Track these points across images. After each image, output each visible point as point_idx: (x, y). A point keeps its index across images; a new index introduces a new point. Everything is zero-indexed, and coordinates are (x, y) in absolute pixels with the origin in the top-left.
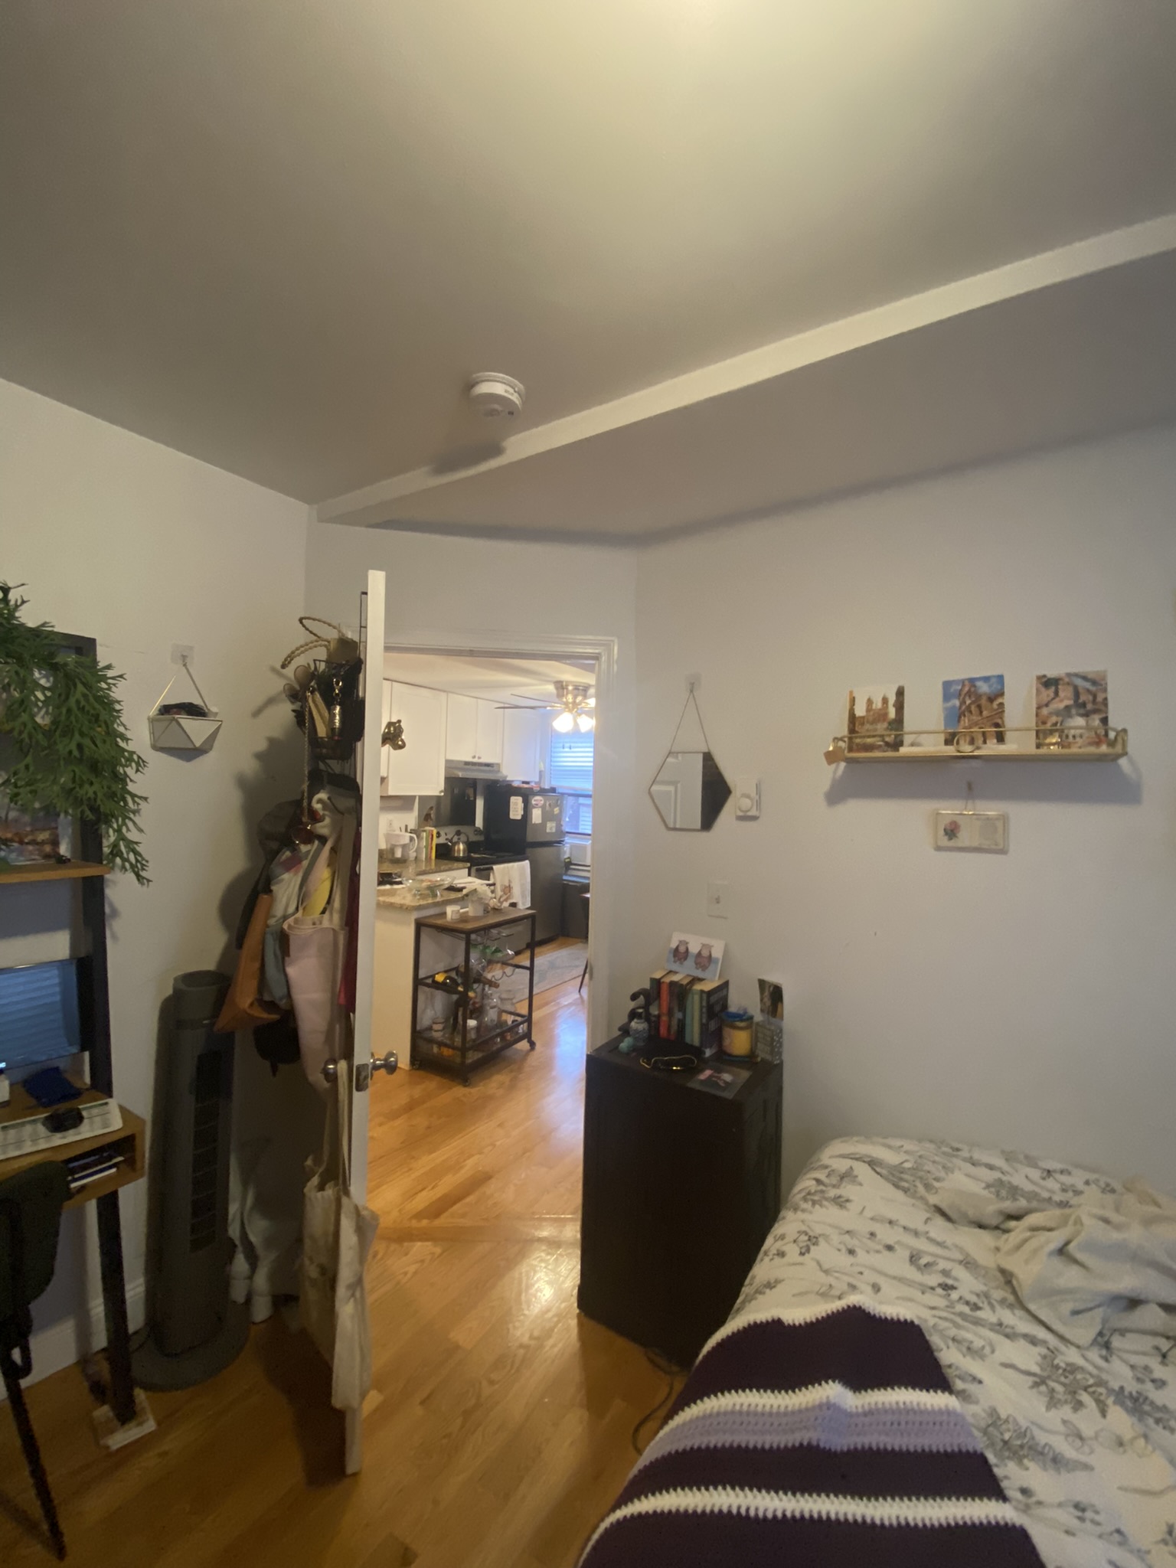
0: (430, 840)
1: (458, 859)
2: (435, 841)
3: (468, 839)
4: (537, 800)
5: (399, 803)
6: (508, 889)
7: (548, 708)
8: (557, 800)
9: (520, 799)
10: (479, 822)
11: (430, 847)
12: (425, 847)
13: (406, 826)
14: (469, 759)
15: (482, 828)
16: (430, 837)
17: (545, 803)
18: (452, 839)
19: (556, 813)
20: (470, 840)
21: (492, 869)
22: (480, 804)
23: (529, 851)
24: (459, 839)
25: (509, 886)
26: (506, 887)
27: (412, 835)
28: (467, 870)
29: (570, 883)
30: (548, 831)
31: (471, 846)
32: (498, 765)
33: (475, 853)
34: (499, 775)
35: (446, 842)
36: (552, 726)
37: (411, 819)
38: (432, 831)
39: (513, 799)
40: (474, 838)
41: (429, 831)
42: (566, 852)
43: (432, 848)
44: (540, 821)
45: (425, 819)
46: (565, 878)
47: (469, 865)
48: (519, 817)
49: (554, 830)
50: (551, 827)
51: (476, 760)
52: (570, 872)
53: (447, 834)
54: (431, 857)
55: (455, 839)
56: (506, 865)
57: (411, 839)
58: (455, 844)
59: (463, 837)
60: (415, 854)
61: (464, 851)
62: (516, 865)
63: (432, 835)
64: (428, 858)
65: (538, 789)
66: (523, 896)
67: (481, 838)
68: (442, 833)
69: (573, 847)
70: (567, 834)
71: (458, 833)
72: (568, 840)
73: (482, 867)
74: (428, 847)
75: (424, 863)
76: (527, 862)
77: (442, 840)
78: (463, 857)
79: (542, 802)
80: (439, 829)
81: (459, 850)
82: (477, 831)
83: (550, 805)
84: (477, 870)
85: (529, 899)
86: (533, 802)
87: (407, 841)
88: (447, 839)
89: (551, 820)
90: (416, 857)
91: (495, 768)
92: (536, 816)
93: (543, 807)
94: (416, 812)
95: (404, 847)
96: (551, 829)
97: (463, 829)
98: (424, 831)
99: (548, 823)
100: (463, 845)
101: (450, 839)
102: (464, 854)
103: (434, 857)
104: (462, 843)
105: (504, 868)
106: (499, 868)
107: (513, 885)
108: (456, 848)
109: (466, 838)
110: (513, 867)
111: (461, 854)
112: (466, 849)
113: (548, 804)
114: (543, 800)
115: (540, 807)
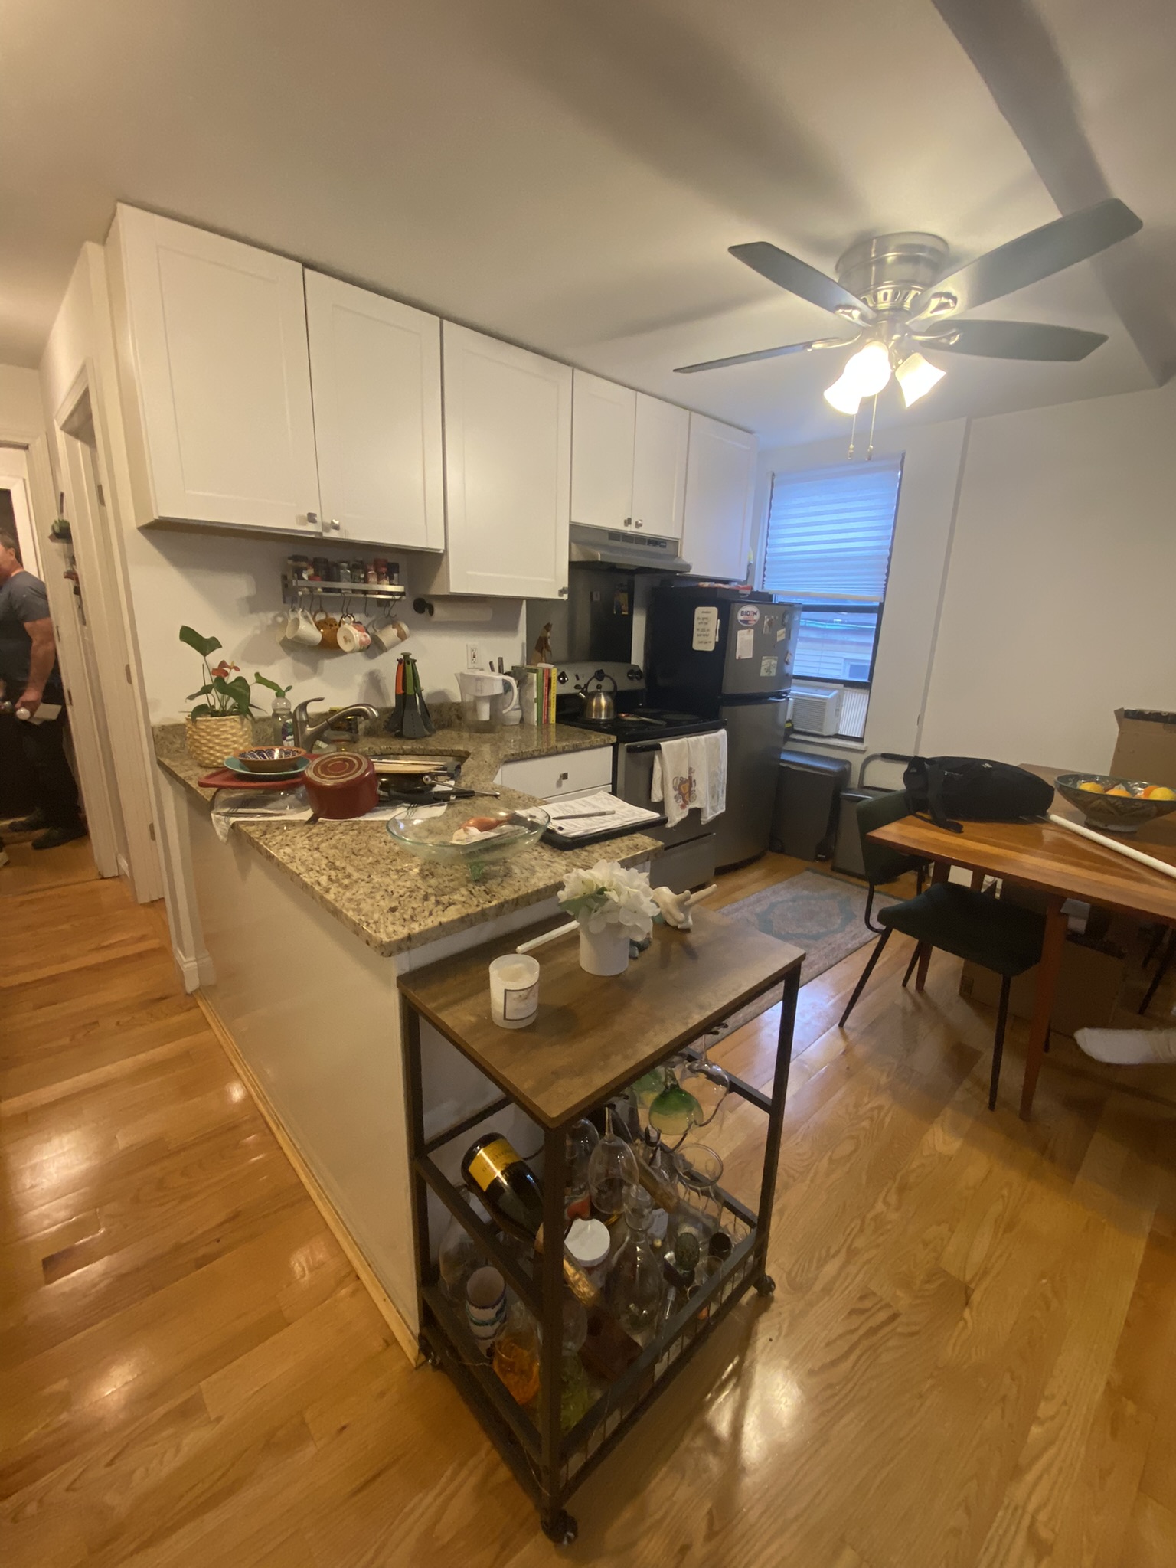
0: (545, 688)
1: (596, 726)
2: (556, 689)
3: (615, 687)
4: (748, 612)
5: (485, 614)
6: (687, 784)
7: (817, 346)
8: (784, 617)
9: (714, 611)
10: (637, 657)
11: (545, 701)
12: (536, 700)
13: (501, 660)
14: (618, 526)
15: (642, 669)
16: (546, 682)
17: (762, 619)
18: (586, 686)
19: (778, 639)
20: (619, 689)
21: (658, 748)
22: (639, 623)
23: (726, 712)
24: (599, 687)
25: (690, 778)
26: (683, 781)
27: (507, 678)
28: (611, 748)
29: (794, 768)
30: (763, 673)
31: (621, 701)
32: (675, 543)
33: (629, 712)
34: (676, 561)
35: (574, 691)
36: (822, 395)
37: (512, 648)
38: (549, 670)
39: (699, 611)
40: (625, 685)
41: (543, 670)
42: (788, 710)
43: (549, 704)
44: (750, 656)
45: (538, 646)
46: (784, 757)
47: (614, 739)
48: (711, 648)
49: (773, 673)
50: (768, 666)
51: (631, 529)
52: (790, 746)
53: (577, 678)
54: (547, 721)
55: (591, 688)
56: (684, 740)
57: (507, 687)
58: (592, 695)
59: (607, 685)
60: (518, 714)
61: (608, 708)
62: (702, 738)
63: (550, 680)
64: (543, 721)
65: (748, 592)
66: (713, 794)
67: (639, 685)
68: (570, 676)
69: (800, 701)
70: (794, 681)
71: (600, 675)
72: (795, 691)
73: (639, 744)
74: (543, 702)
75: (535, 731)
76: (723, 732)
77: (568, 688)
78: (606, 722)
79: (756, 617)
80: (563, 669)
81: (599, 708)
82: (634, 673)
83: (770, 623)
84: (630, 750)
85: (723, 798)
86: (740, 617)
87: (498, 689)
88: (577, 687)
89: (769, 654)
90: (522, 720)
91: (670, 547)
92: (744, 643)
93: (757, 628)
94: (522, 635)
95: (494, 700)
96: (768, 670)
97: (608, 667)
98: (535, 671)
99: (764, 658)
100: (606, 699)
101: (583, 686)
102: (607, 715)
103: (554, 722)
104: (604, 695)
105: (682, 745)
106: (671, 745)
107: (695, 777)
108: (594, 704)
109: (613, 685)
110: (697, 742)
111: (601, 716)
112: (612, 706)
113: (765, 623)
114: (756, 614)
115: (751, 628)
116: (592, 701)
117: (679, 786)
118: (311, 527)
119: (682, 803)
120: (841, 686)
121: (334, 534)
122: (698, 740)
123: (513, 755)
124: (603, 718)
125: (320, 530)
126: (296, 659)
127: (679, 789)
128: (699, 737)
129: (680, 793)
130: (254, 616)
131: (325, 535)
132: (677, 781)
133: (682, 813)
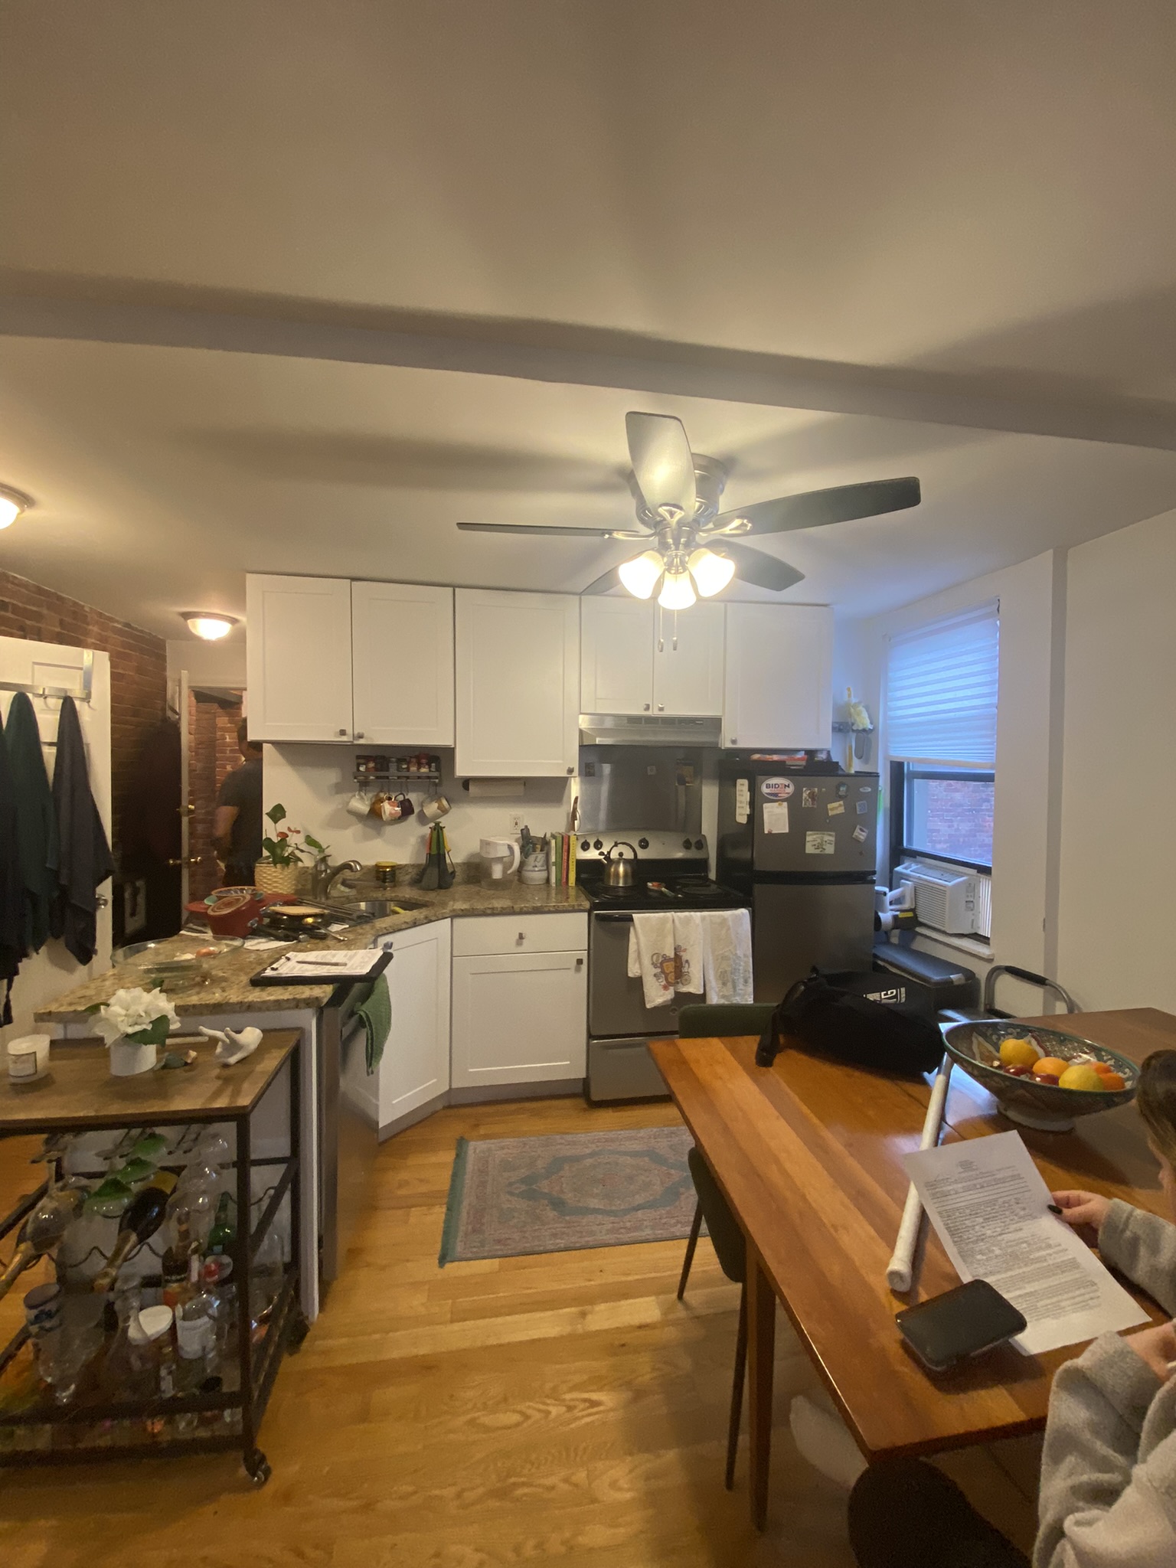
0: (565, 853)
2: (577, 855)
3: (635, 856)
6: (674, 964)
9: (744, 784)
10: (708, 828)
11: (564, 865)
14: (636, 712)
16: (565, 848)
17: (799, 791)
18: (609, 853)
19: (833, 812)
21: (631, 919)
22: (710, 797)
24: (620, 855)
25: (678, 957)
26: (667, 959)
27: (513, 843)
28: (585, 914)
30: (801, 851)
32: (717, 720)
34: (722, 738)
38: (569, 838)
39: (739, 784)
41: (563, 837)
43: (568, 869)
47: (587, 905)
48: (745, 820)
49: (829, 850)
50: (818, 842)
51: (653, 713)
54: (564, 881)
55: (613, 856)
56: (667, 915)
58: (612, 862)
61: (626, 876)
63: (570, 846)
65: (802, 763)
66: (725, 981)
67: (698, 854)
68: (591, 844)
69: (920, 887)
71: (623, 844)
74: (562, 866)
75: (553, 892)
76: (739, 912)
77: (591, 854)
81: (617, 874)
82: (692, 842)
83: (812, 796)
85: (747, 989)
89: (817, 828)
92: (775, 818)
93: (794, 801)
94: (567, 806)
96: (819, 847)
99: (808, 833)
100: (624, 867)
101: (606, 853)
102: (625, 882)
103: (574, 885)
104: (624, 863)
105: (664, 921)
106: (647, 919)
107: (685, 956)
108: (612, 870)
109: (633, 853)
110: (688, 920)
111: (618, 883)
112: (630, 874)
113: (804, 795)
114: (788, 786)
115: (783, 800)
116: (611, 866)
117: (661, 963)
118: (344, 738)
119: (664, 983)
120: (973, 872)
121: (362, 741)
122: (691, 916)
123: (462, 910)
124: (621, 885)
125: (352, 740)
126: (364, 825)
127: (661, 966)
128: (692, 913)
129: (663, 972)
130: (338, 795)
131: (356, 742)
132: (658, 957)
133: (664, 995)
